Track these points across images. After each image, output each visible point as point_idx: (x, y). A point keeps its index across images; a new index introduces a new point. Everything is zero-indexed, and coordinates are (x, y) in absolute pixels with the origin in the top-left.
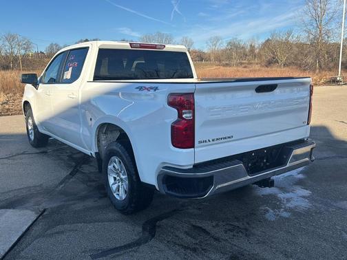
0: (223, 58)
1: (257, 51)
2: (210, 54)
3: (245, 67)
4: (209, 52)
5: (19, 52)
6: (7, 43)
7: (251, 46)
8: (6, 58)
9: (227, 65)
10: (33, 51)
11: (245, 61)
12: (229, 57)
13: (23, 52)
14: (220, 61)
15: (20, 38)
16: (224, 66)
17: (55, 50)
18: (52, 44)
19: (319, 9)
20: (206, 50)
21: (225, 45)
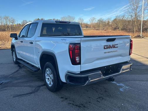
0: (96, 26)
1: (110, 24)
2: (91, 25)
3: (105, 30)
4: (91, 24)
5: (10, 24)
6: (4, 20)
7: (108, 21)
8: (4, 26)
9: (97, 30)
10: (16, 23)
11: (105, 28)
12: (99, 26)
13: (11, 24)
14: (95, 28)
15: (10, 18)
16: (96, 30)
17: (25, 23)
18: (24, 21)
19: (135, 6)
20: (89, 23)
21: (97, 21)
